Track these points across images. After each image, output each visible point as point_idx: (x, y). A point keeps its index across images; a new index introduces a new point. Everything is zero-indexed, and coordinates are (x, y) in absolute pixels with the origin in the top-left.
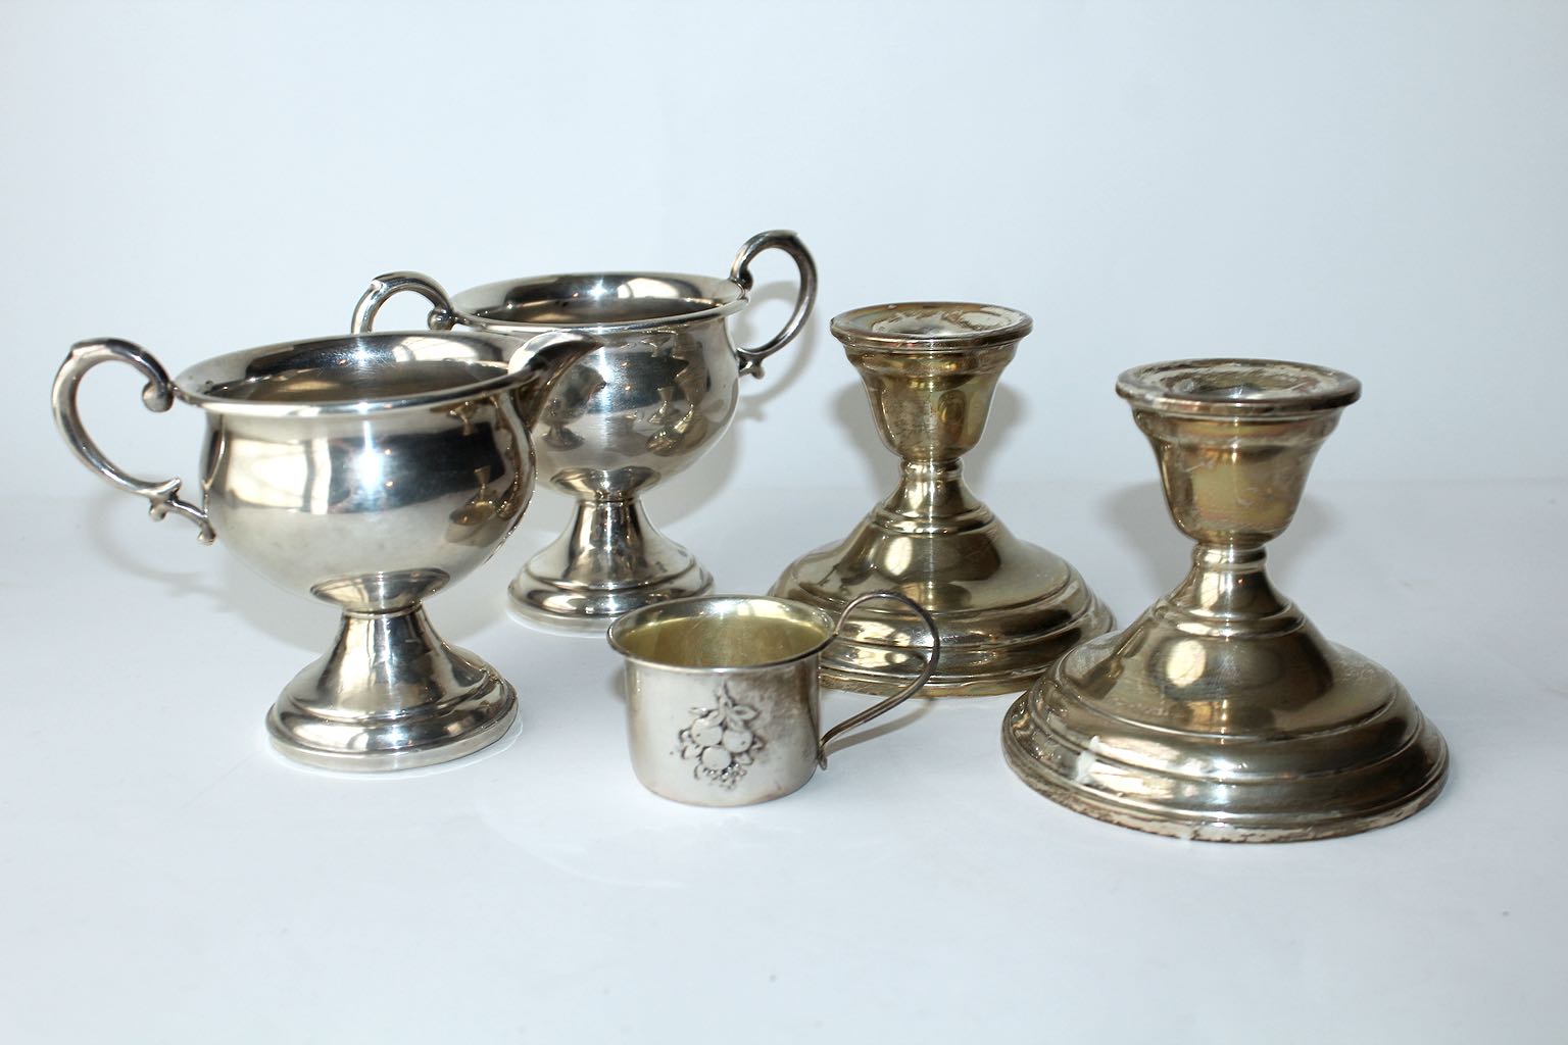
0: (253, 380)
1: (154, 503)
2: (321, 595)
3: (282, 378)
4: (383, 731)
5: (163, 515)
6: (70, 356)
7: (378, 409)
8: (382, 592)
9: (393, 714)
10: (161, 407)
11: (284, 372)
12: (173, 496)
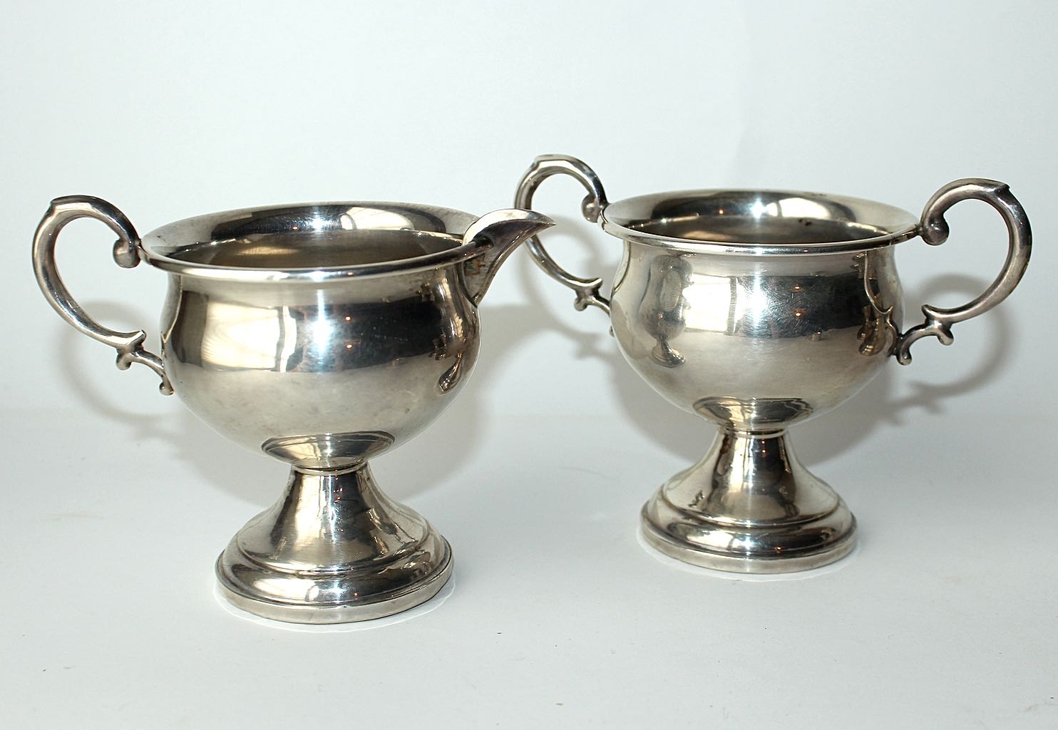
0: (214, 243)
1: (121, 353)
2: (275, 449)
3: (246, 241)
4: (328, 585)
5: (129, 365)
6: (50, 212)
7: (331, 277)
8: (329, 451)
9: (335, 569)
10: (129, 263)
11: (247, 236)
12: (138, 347)
